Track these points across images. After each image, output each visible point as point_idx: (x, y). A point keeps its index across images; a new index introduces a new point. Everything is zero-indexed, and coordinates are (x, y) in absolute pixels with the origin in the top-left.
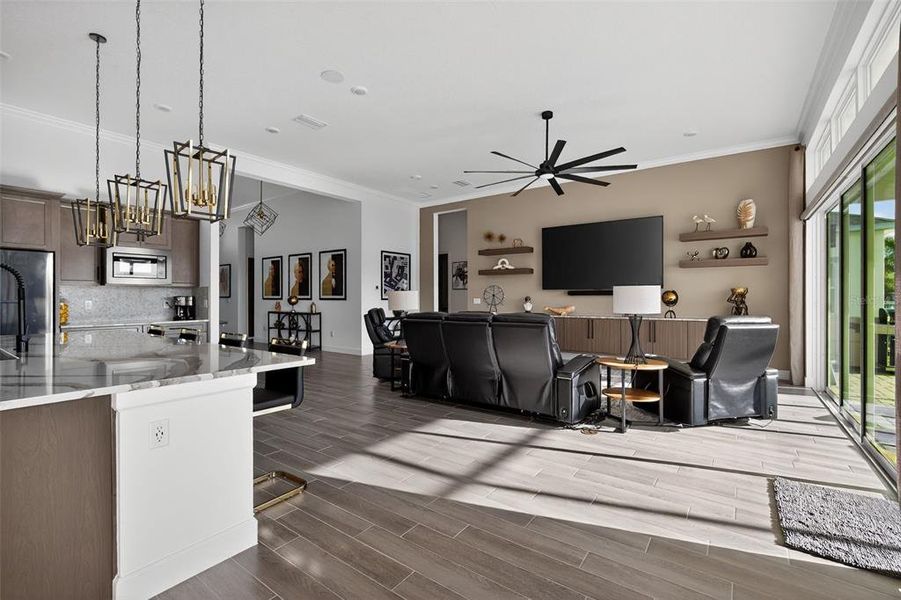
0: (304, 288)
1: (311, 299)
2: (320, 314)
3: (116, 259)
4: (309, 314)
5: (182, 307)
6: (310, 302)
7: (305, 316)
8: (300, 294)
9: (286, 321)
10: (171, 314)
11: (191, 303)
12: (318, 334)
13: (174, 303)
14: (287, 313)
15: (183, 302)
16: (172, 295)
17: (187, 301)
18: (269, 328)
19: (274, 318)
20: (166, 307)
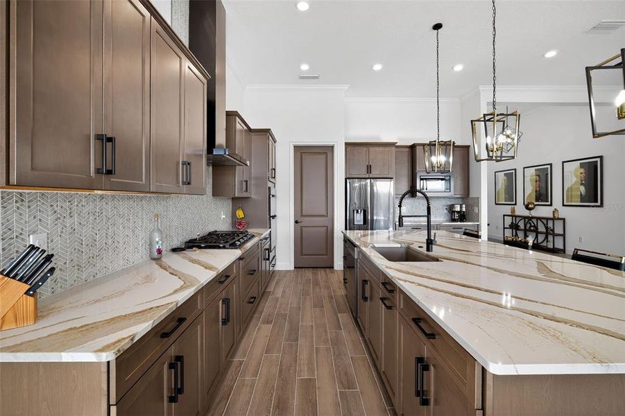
0: (543, 195)
1: (551, 205)
2: (564, 219)
3: (421, 179)
4: (553, 219)
5: (457, 212)
6: (552, 209)
7: (545, 221)
8: (537, 200)
9: (521, 225)
10: (448, 217)
11: (464, 209)
12: (561, 238)
13: (451, 209)
14: (524, 218)
15: (458, 208)
16: (450, 203)
17: (461, 207)
18: (504, 228)
19: (508, 221)
20: (446, 211)
